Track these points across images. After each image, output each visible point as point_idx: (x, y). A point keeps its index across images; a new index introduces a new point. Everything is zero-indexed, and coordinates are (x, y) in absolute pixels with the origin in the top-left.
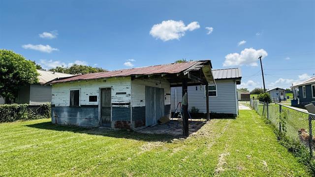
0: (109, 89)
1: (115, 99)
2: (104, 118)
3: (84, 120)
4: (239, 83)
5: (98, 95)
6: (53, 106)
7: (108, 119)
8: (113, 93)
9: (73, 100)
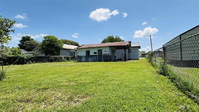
0: (101, 50)
1: (103, 53)
2: (99, 59)
3: (92, 60)
4: (140, 48)
5: (97, 52)
6: (78, 56)
7: (101, 59)
8: (103, 51)
9: (87, 54)
